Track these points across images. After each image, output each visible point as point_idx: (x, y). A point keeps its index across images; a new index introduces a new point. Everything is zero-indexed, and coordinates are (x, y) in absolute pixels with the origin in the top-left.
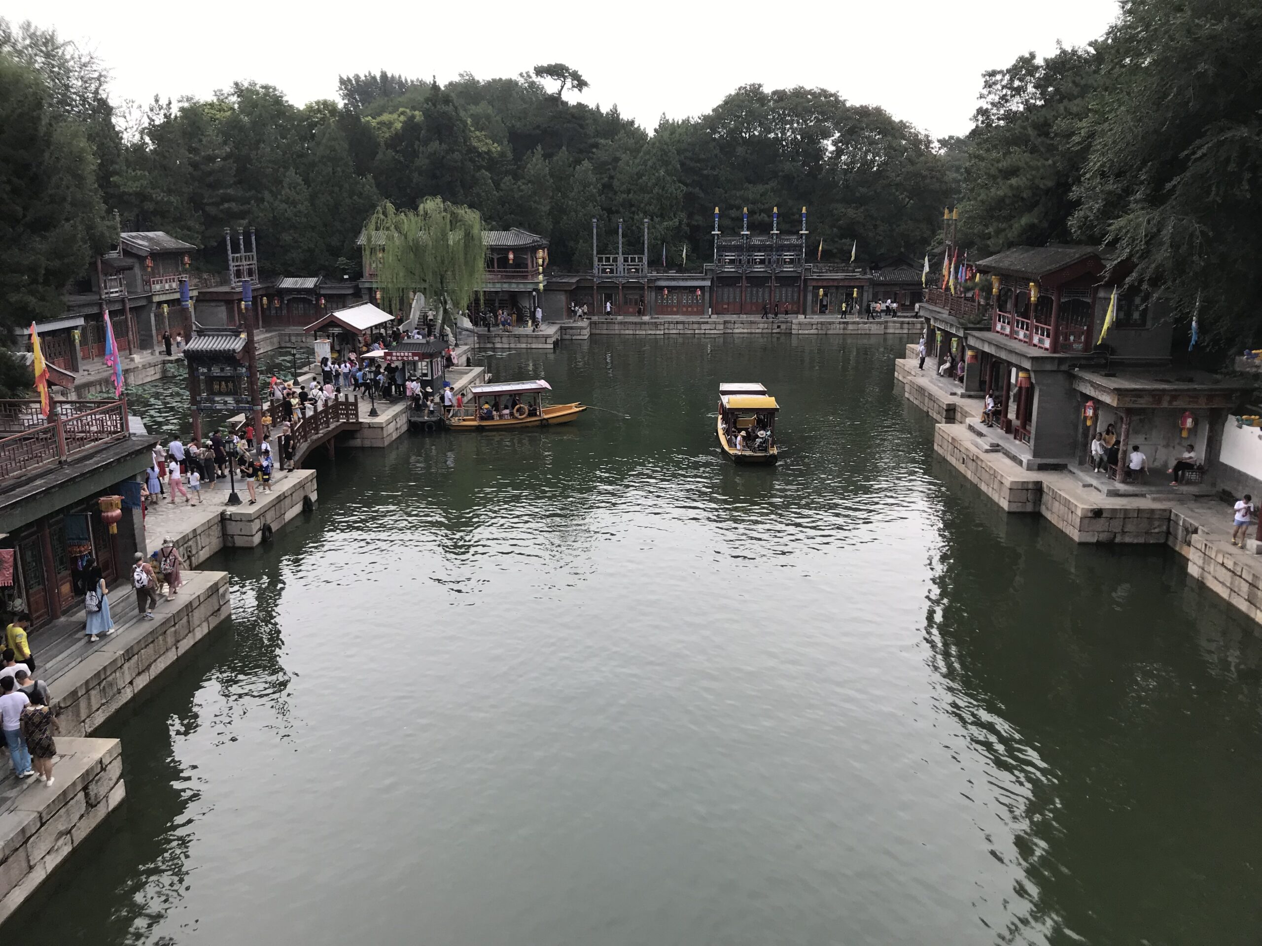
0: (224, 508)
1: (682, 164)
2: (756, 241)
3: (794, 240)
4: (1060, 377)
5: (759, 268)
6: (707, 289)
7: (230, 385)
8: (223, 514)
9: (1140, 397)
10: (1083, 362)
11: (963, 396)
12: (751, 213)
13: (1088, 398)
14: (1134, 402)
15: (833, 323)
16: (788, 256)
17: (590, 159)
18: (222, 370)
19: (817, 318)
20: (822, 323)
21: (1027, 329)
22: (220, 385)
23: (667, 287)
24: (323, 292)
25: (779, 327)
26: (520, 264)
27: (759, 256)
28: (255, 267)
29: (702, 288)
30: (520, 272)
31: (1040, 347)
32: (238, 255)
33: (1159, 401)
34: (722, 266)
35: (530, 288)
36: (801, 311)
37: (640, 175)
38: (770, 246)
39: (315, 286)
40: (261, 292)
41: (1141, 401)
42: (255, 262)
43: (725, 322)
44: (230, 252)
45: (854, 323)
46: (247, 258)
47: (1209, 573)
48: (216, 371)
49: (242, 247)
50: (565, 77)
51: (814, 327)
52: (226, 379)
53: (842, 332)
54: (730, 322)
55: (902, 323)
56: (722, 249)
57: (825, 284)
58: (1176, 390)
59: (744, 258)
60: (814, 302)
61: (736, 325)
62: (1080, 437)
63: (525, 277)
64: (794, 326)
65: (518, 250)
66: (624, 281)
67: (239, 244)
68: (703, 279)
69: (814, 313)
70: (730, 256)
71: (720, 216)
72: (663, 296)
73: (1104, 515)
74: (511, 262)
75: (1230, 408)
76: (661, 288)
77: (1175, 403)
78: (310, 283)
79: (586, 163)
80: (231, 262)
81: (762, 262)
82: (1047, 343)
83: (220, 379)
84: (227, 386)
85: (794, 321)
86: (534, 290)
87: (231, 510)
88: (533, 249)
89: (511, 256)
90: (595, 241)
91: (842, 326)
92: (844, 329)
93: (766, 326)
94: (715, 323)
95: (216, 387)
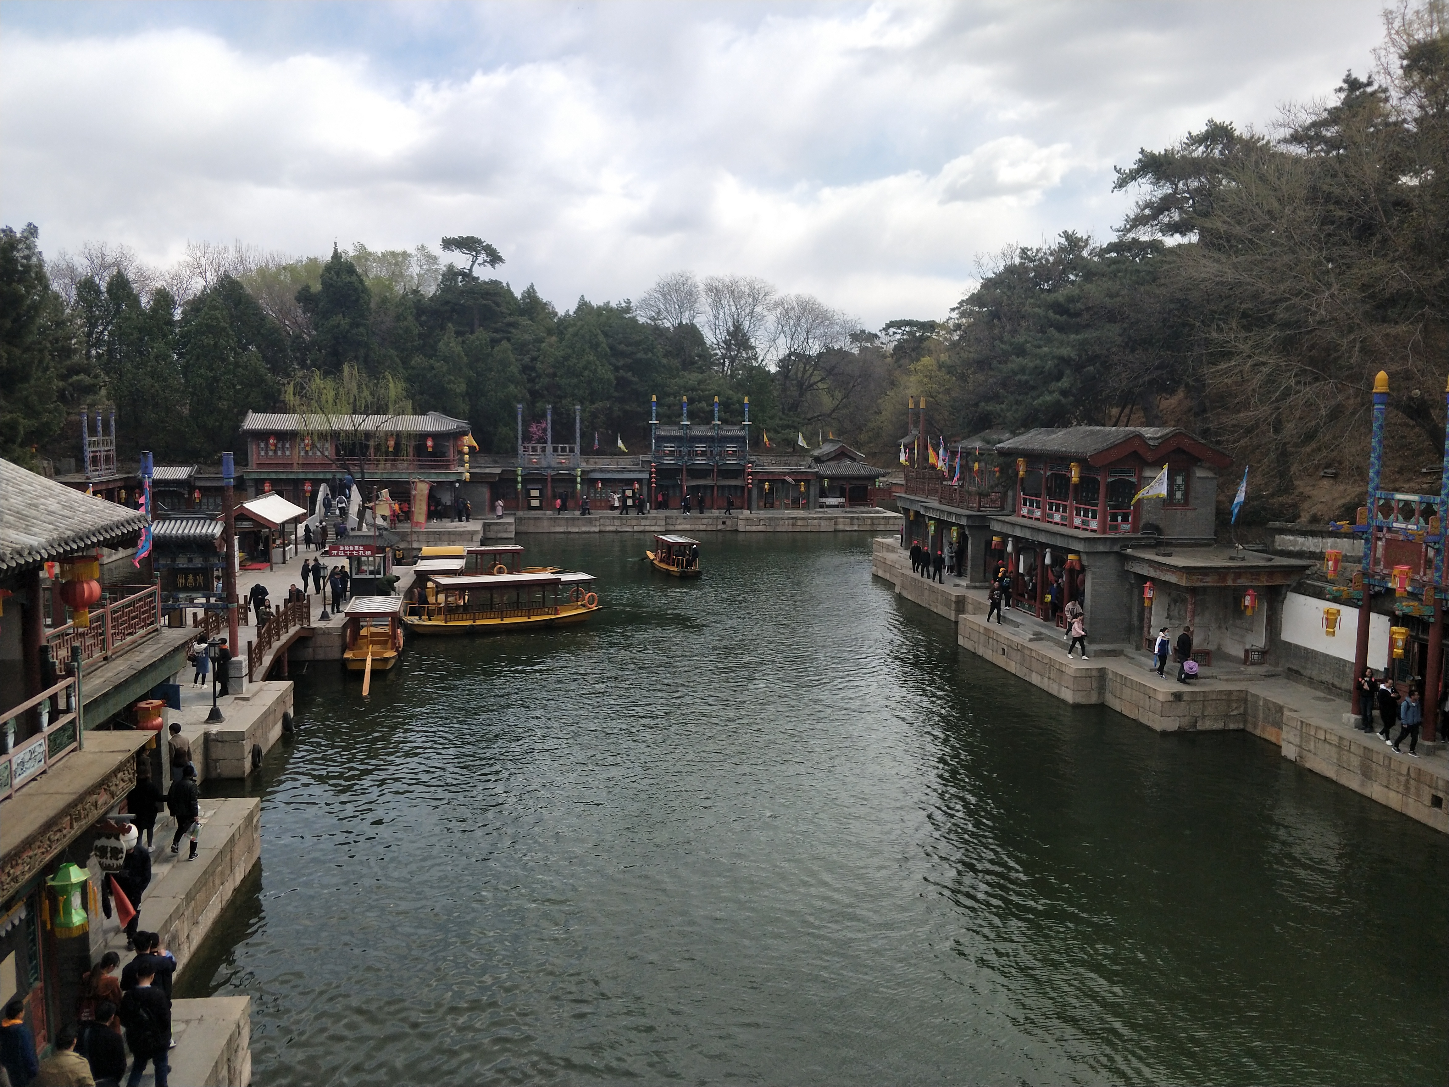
0: (205, 726)
1: (611, 348)
2: (698, 431)
3: (734, 431)
4: (1112, 560)
5: (700, 461)
6: (645, 482)
7: (200, 578)
8: (207, 735)
9: (1207, 575)
10: (1134, 543)
11: (968, 587)
12: (691, 401)
13: (1145, 579)
14: (1201, 581)
15: (782, 518)
16: (730, 448)
17: (509, 339)
18: (190, 560)
19: (763, 514)
20: (770, 519)
21: (1065, 511)
22: (186, 579)
23: (601, 479)
24: (199, 484)
25: (724, 523)
26: (438, 453)
27: (701, 447)
28: (113, 453)
29: (639, 481)
30: (437, 461)
31: (1084, 529)
32: (95, 439)
33: (1224, 579)
34: (661, 458)
35: (453, 478)
36: (746, 506)
37: (566, 358)
38: (712, 437)
39: (190, 476)
40: (119, 484)
41: (1208, 579)
42: (113, 448)
43: (666, 517)
44: (86, 435)
45: (803, 518)
46: (106, 443)
47: (1310, 751)
48: (182, 562)
49: (100, 429)
50: (478, 253)
51: (762, 523)
52: (195, 572)
53: (790, 529)
54: (671, 517)
55: (852, 518)
56: (660, 439)
57: (770, 477)
58: (1239, 567)
59: (685, 450)
60: (760, 496)
61: (678, 522)
62: (1135, 621)
63: (447, 467)
64: (740, 522)
65: (438, 437)
66: (554, 473)
67: (96, 426)
68: (640, 471)
69: (759, 508)
70: (668, 447)
71: (658, 403)
72: (596, 490)
73: (1185, 698)
74: (430, 450)
75: (1289, 586)
76: (596, 480)
77: (1239, 581)
78: (181, 473)
79: (505, 344)
80: (86, 447)
81: (703, 454)
82: (1094, 525)
83: (186, 572)
84: (195, 580)
85: (741, 516)
86: (458, 481)
87: (214, 728)
88: (457, 435)
89: (429, 443)
90: (520, 429)
91: (791, 521)
92: (793, 525)
93: (710, 521)
94: (655, 518)
95: (181, 581)
